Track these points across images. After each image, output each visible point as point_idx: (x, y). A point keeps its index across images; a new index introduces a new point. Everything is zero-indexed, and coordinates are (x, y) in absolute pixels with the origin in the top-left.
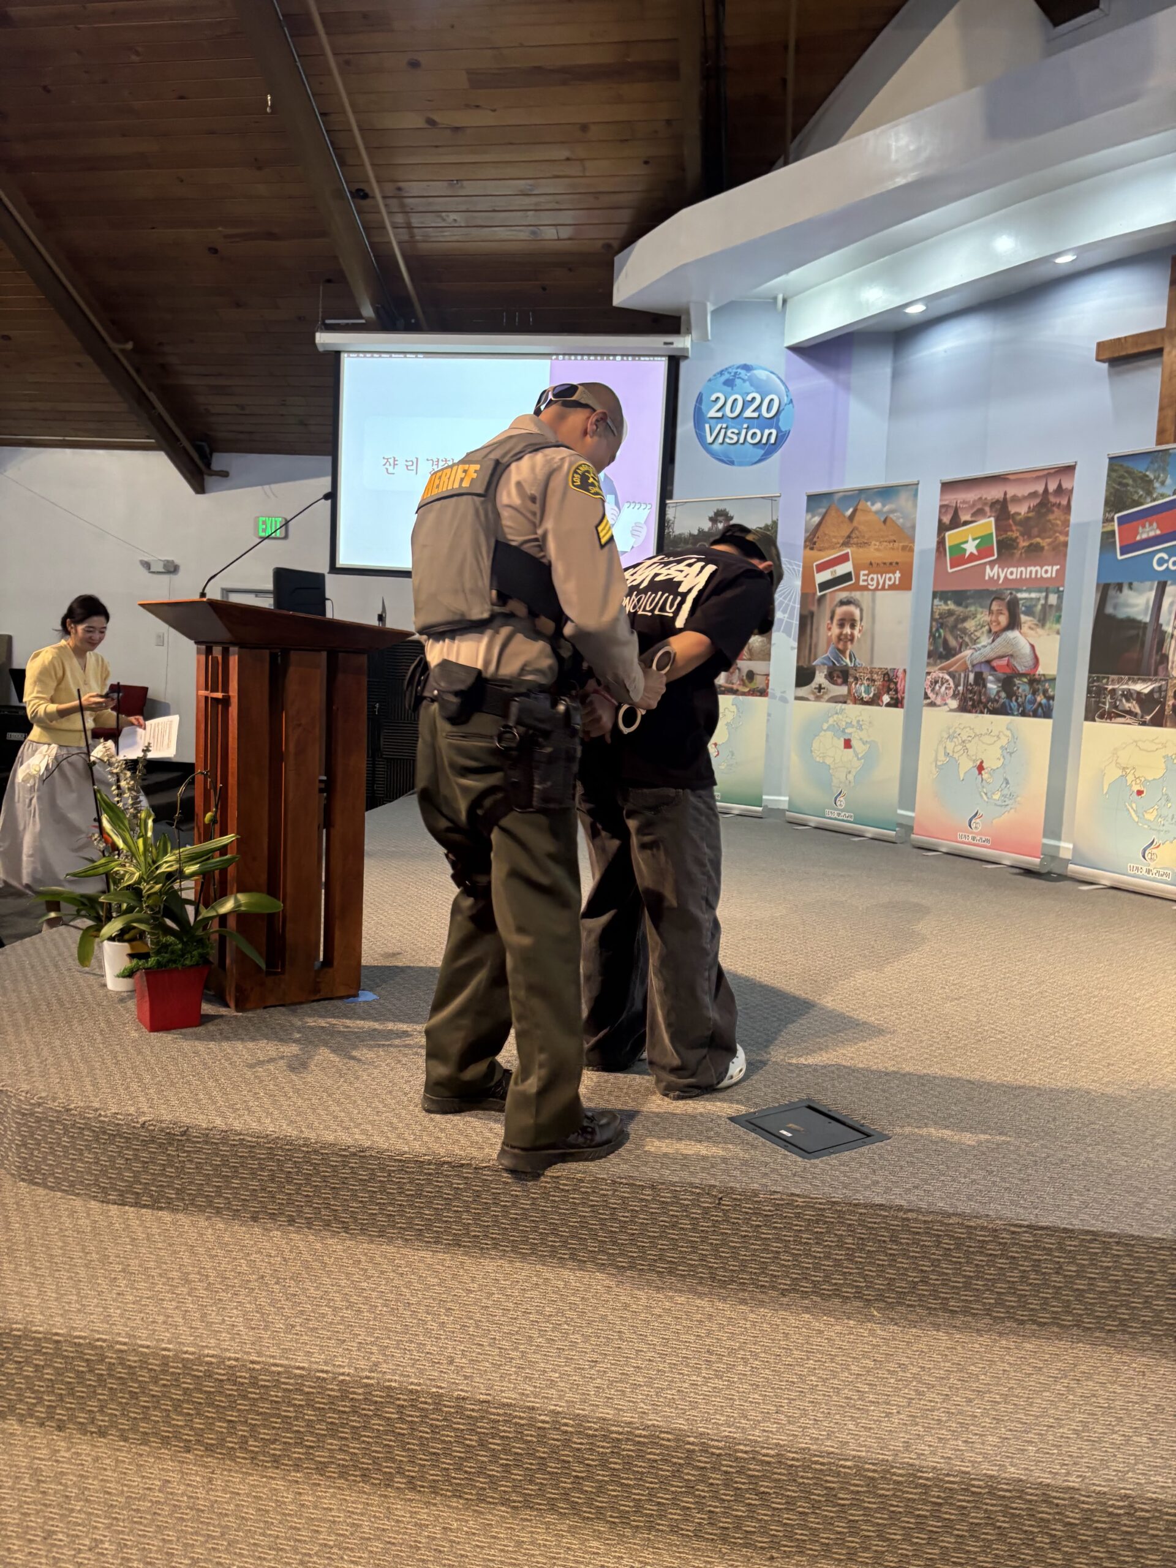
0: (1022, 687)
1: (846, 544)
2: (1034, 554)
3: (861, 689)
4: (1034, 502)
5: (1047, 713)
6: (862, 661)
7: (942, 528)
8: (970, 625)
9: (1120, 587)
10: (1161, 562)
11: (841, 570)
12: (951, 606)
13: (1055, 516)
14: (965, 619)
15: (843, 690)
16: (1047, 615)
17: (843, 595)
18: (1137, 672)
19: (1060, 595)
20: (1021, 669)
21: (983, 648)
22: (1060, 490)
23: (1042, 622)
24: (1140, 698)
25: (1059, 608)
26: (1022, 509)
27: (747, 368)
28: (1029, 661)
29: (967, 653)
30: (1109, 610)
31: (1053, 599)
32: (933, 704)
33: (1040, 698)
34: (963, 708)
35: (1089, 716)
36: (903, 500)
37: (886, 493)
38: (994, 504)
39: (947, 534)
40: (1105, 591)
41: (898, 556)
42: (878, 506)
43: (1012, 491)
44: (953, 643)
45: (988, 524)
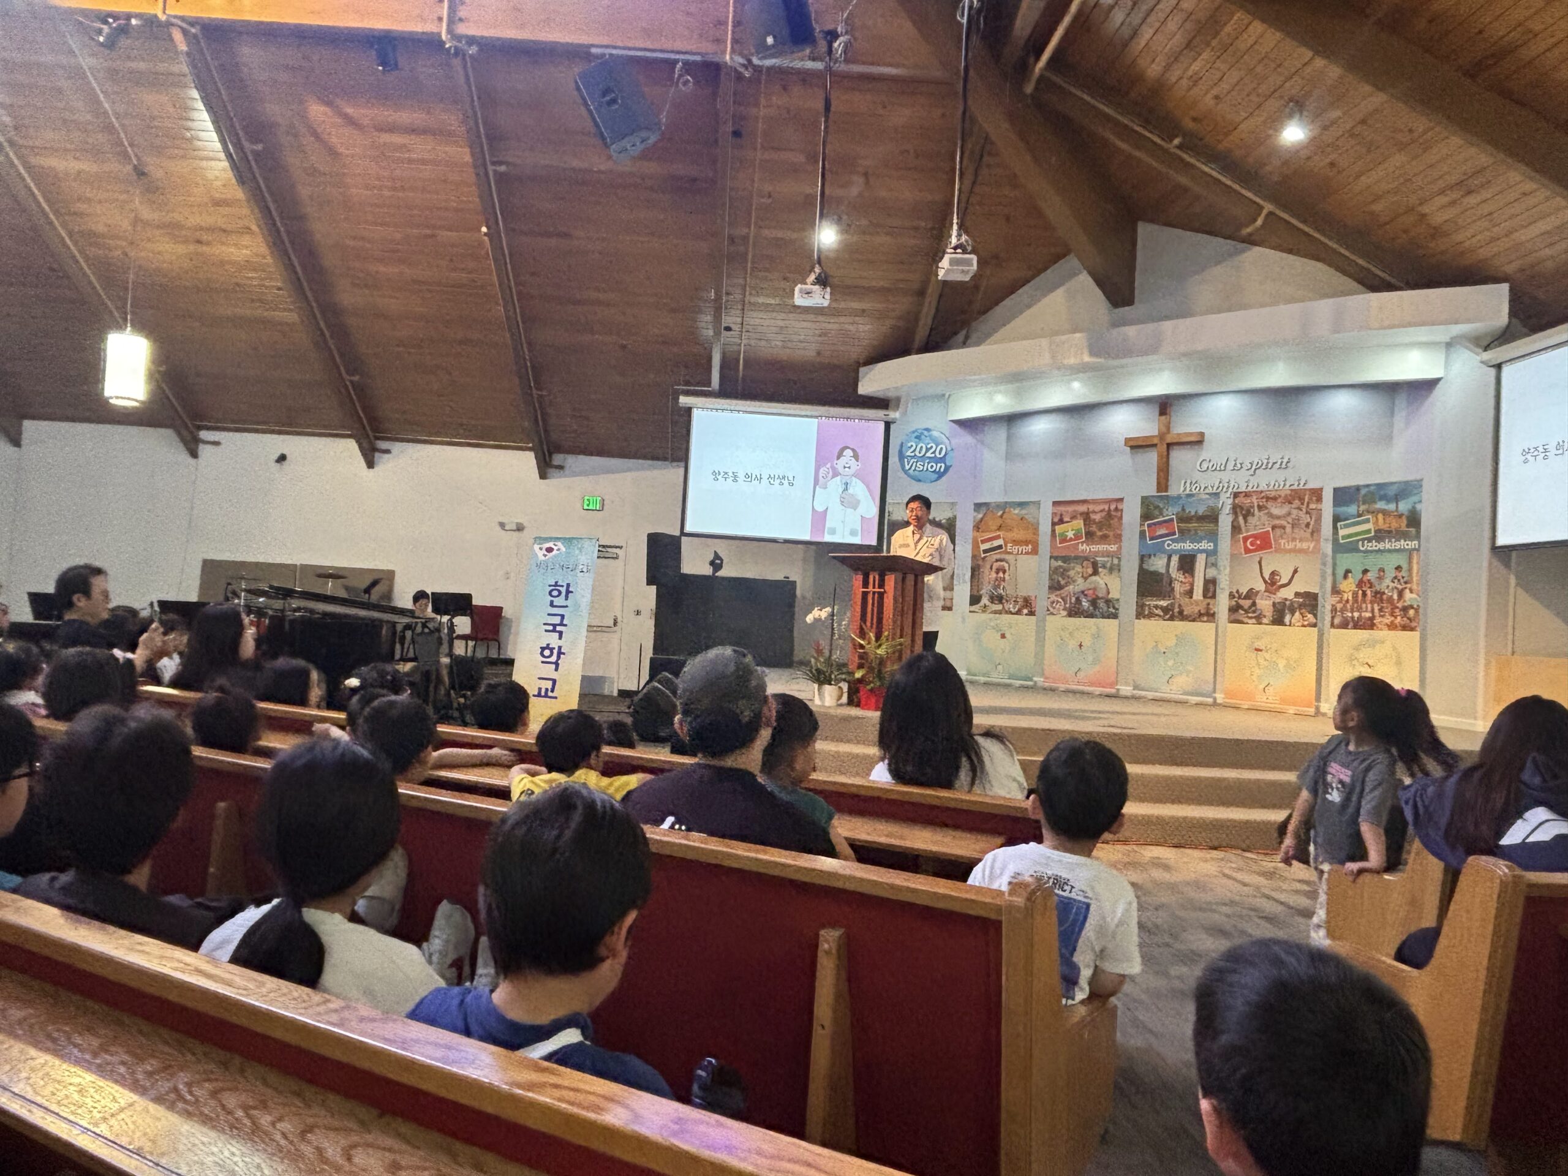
0: (1101, 604)
1: (1000, 528)
2: (1104, 538)
3: (1010, 607)
4: (1104, 514)
5: (1115, 616)
6: (1010, 591)
7: (1054, 524)
8: (1071, 573)
9: (1150, 556)
10: (1169, 545)
11: (996, 543)
12: (1060, 563)
13: (1114, 522)
14: (1068, 571)
15: (1000, 607)
16: (1114, 569)
17: (998, 557)
18: (1161, 595)
19: (1119, 559)
20: (1100, 595)
21: (1080, 585)
22: (1116, 509)
23: (1111, 570)
24: (1163, 609)
25: (1119, 565)
26: (1097, 517)
27: (928, 430)
28: (1105, 591)
29: (1071, 587)
30: (1145, 566)
31: (1116, 561)
32: (1052, 614)
33: (1111, 610)
34: (1070, 615)
35: (1138, 617)
36: (1032, 509)
37: (1022, 505)
38: (1082, 514)
39: (1057, 527)
40: (1142, 559)
41: (1030, 537)
42: (1016, 512)
43: (1091, 507)
44: (1063, 582)
45: (1079, 523)
